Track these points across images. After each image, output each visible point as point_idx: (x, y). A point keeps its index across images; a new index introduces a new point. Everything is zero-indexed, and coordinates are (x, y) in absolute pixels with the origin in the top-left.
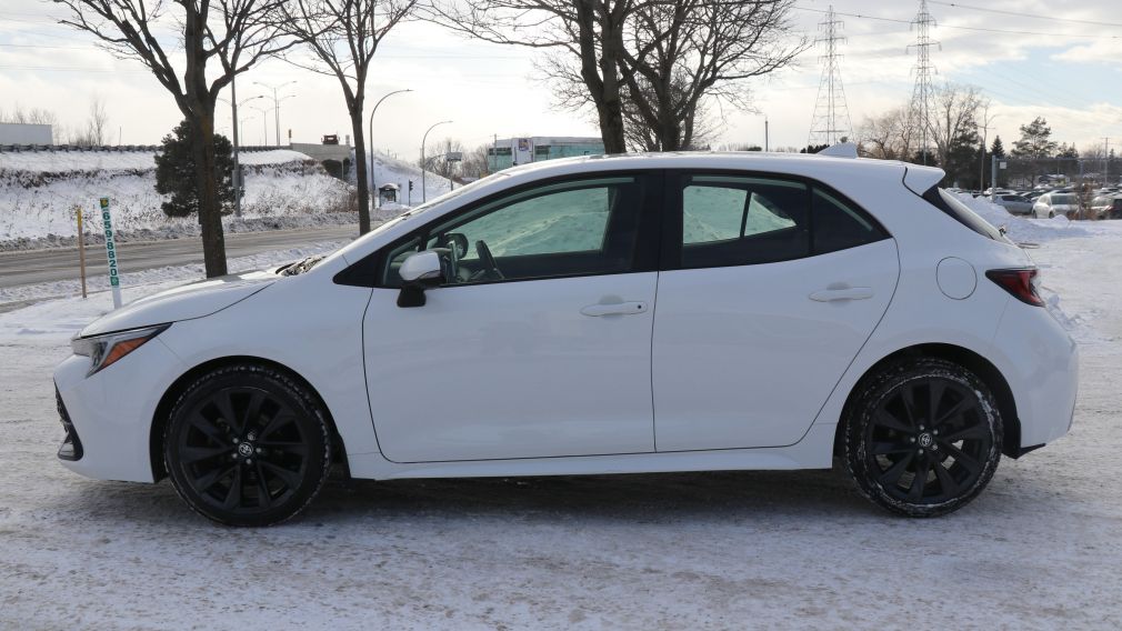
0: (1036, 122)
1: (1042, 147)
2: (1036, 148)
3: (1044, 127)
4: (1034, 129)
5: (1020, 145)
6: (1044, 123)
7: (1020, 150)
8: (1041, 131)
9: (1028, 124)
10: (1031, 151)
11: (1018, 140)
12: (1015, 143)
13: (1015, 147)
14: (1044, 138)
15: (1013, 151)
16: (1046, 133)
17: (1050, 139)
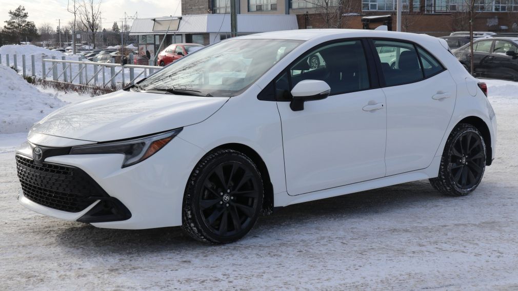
0: (19, 9)
1: (23, 25)
2: (19, 24)
3: (24, 12)
4: (17, 13)
5: (9, 23)
6: (24, 10)
7: (9, 26)
8: (22, 14)
9: (14, 10)
10: (16, 27)
11: (8, 20)
12: (6, 22)
13: (6, 24)
14: (24, 19)
15: (5, 27)
16: (25, 16)
17: (28, 20)
